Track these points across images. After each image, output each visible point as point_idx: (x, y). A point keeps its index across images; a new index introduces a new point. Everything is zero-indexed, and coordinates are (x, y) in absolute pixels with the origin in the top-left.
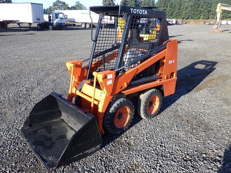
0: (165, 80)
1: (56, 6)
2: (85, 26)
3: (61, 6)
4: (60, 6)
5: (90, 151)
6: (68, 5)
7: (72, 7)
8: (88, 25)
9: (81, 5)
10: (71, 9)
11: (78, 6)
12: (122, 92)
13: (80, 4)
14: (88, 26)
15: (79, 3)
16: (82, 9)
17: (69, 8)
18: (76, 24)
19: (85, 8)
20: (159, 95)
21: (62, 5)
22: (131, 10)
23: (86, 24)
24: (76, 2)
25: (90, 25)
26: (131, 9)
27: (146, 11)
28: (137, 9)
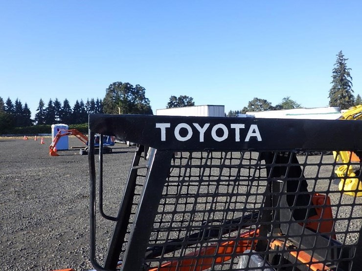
1: (253, 107)
3: (261, 106)
4: (258, 105)
7: (277, 106)
9: (292, 102)
10: (275, 110)
11: (286, 103)
15: (289, 99)
16: (294, 108)
17: (272, 108)
19: (298, 106)
21: (261, 104)
22: (160, 129)
24: (284, 99)
26: (158, 125)
27: (254, 127)
28: (196, 125)
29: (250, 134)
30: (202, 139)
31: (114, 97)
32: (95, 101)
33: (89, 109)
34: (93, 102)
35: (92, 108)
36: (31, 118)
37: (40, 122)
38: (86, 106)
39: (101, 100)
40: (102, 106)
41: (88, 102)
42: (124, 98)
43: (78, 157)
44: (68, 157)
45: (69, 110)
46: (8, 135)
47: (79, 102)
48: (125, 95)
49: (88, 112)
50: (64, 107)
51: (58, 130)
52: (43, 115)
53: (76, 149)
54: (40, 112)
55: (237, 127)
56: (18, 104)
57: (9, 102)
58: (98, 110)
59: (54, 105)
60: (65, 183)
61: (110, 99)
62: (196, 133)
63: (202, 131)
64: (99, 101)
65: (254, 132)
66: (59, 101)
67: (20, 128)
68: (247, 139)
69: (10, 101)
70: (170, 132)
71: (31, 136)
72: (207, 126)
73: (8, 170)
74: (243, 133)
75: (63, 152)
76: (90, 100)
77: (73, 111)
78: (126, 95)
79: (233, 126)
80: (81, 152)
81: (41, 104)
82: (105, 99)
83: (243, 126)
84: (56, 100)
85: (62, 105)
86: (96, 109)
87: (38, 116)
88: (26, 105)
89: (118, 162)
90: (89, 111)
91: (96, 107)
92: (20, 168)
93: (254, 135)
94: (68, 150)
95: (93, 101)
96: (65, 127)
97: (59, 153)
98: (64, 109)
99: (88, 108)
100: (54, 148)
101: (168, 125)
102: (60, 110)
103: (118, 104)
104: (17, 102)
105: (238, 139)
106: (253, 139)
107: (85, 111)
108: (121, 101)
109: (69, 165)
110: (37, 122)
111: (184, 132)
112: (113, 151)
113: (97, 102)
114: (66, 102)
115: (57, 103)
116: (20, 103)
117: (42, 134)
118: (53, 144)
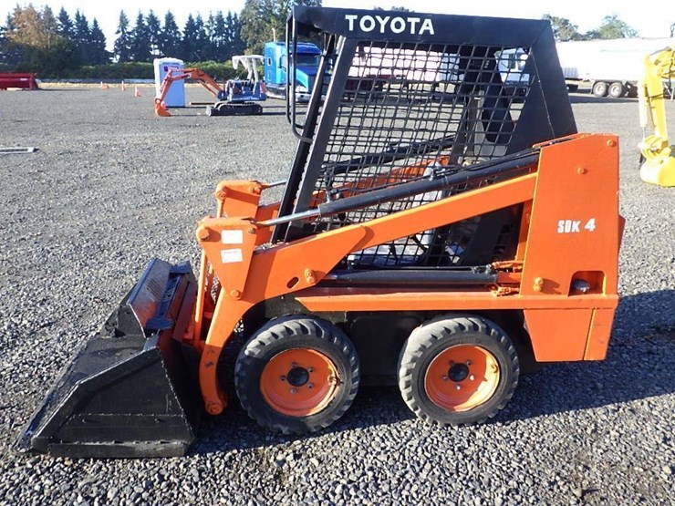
0: (534, 293)
2: (606, 93)
3: (555, 32)
5: (143, 446)
6: (576, 27)
7: (589, 33)
8: (618, 88)
9: (622, 25)
10: (583, 40)
11: (612, 27)
12: (297, 299)
13: (618, 22)
14: (615, 92)
15: (617, 19)
16: (623, 37)
17: (576, 37)
18: (581, 85)
19: (634, 35)
20: (496, 349)
21: (556, 28)
22: (348, 21)
23: (609, 84)
24: (607, 17)
25: (624, 89)
26: (347, 17)
27: (428, 21)
28: (378, 18)
29: (424, 28)
30: (382, 30)
31: (261, 7)
32: (225, 16)
33: (214, 32)
34: (220, 19)
35: (220, 31)
36: (106, 49)
37: (124, 58)
38: (208, 27)
39: (235, 15)
40: (238, 26)
41: (211, 18)
42: (281, 10)
43: (204, 118)
44: (187, 118)
45: (176, 33)
46: (71, 80)
47: (195, 17)
48: (282, 4)
49: (211, 38)
50: (166, 28)
51: (166, 69)
52: (129, 43)
53: (199, 105)
54: (123, 38)
55: (413, 21)
56: (81, 21)
57: (64, 16)
58: (231, 34)
59: (146, 24)
60: (192, 154)
61: (254, 12)
62: (378, 24)
63: (383, 23)
64: (233, 16)
65: (428, 25)
66: (155, 15)
67: (91, 67)
68: (421, 32)
69: (66, 13)
70: (357, 23)
71: (112, 83)
72: (387, 18)
73: (94, 135)
74: (418, 26)
75: (176, 110)
76: (215, 14)
77: (183, 35)
78: (285, 4)
79: (409, 20)
80: (208, 111)
81: (124, 22)
82: (243, 12)
83: (418, 20)
84: (150, 13)
85: (163, 24)
86: (227, 33)
87: (120, 45)
88: (95, 22)
89: (273, 128)
90: (214, 36)
91: (227, 29)
92: (113, 132)
93: (427, 28)
94: (184, 107)
95: (221, 16)
96: (178, 64)
97: (170, 111)
98: (167, 30)
99: (211, 31)
100: (162, 103)
101: (356, 17)
102: (159, 33)
103: (270, 22)
104: (78, 16)
105: (413, 31)
106: (427, 32)
107: (206, 36)
108: (275, 15)
109: (192, 130)
110: (118, 57)
111: (368, 24)
112: (264, 110)
113: (229, 18)
114: (169, 18)
115: (153, 20)
116: (84, 18)
117: (131, 80)
118: (159, 95)
